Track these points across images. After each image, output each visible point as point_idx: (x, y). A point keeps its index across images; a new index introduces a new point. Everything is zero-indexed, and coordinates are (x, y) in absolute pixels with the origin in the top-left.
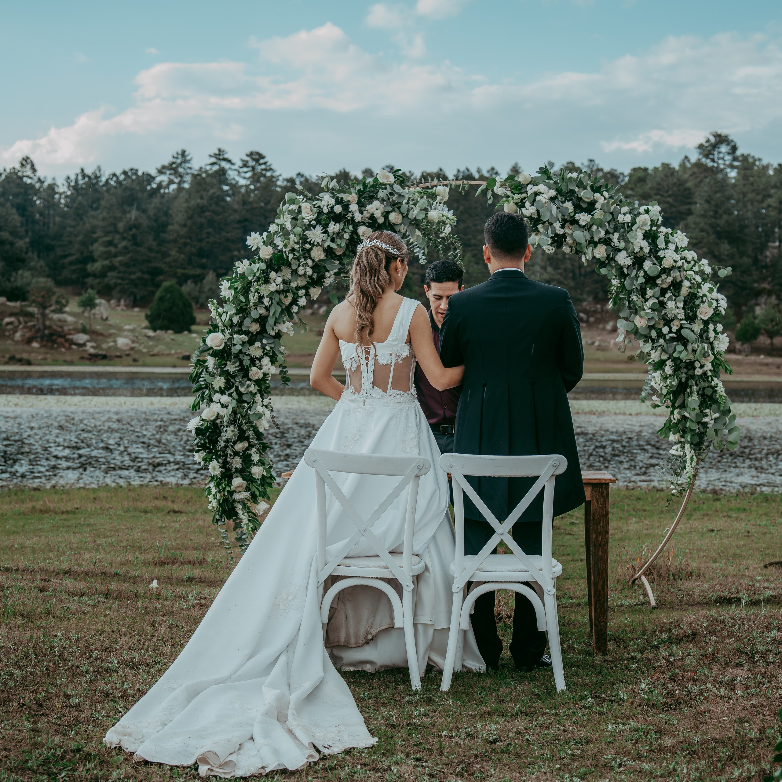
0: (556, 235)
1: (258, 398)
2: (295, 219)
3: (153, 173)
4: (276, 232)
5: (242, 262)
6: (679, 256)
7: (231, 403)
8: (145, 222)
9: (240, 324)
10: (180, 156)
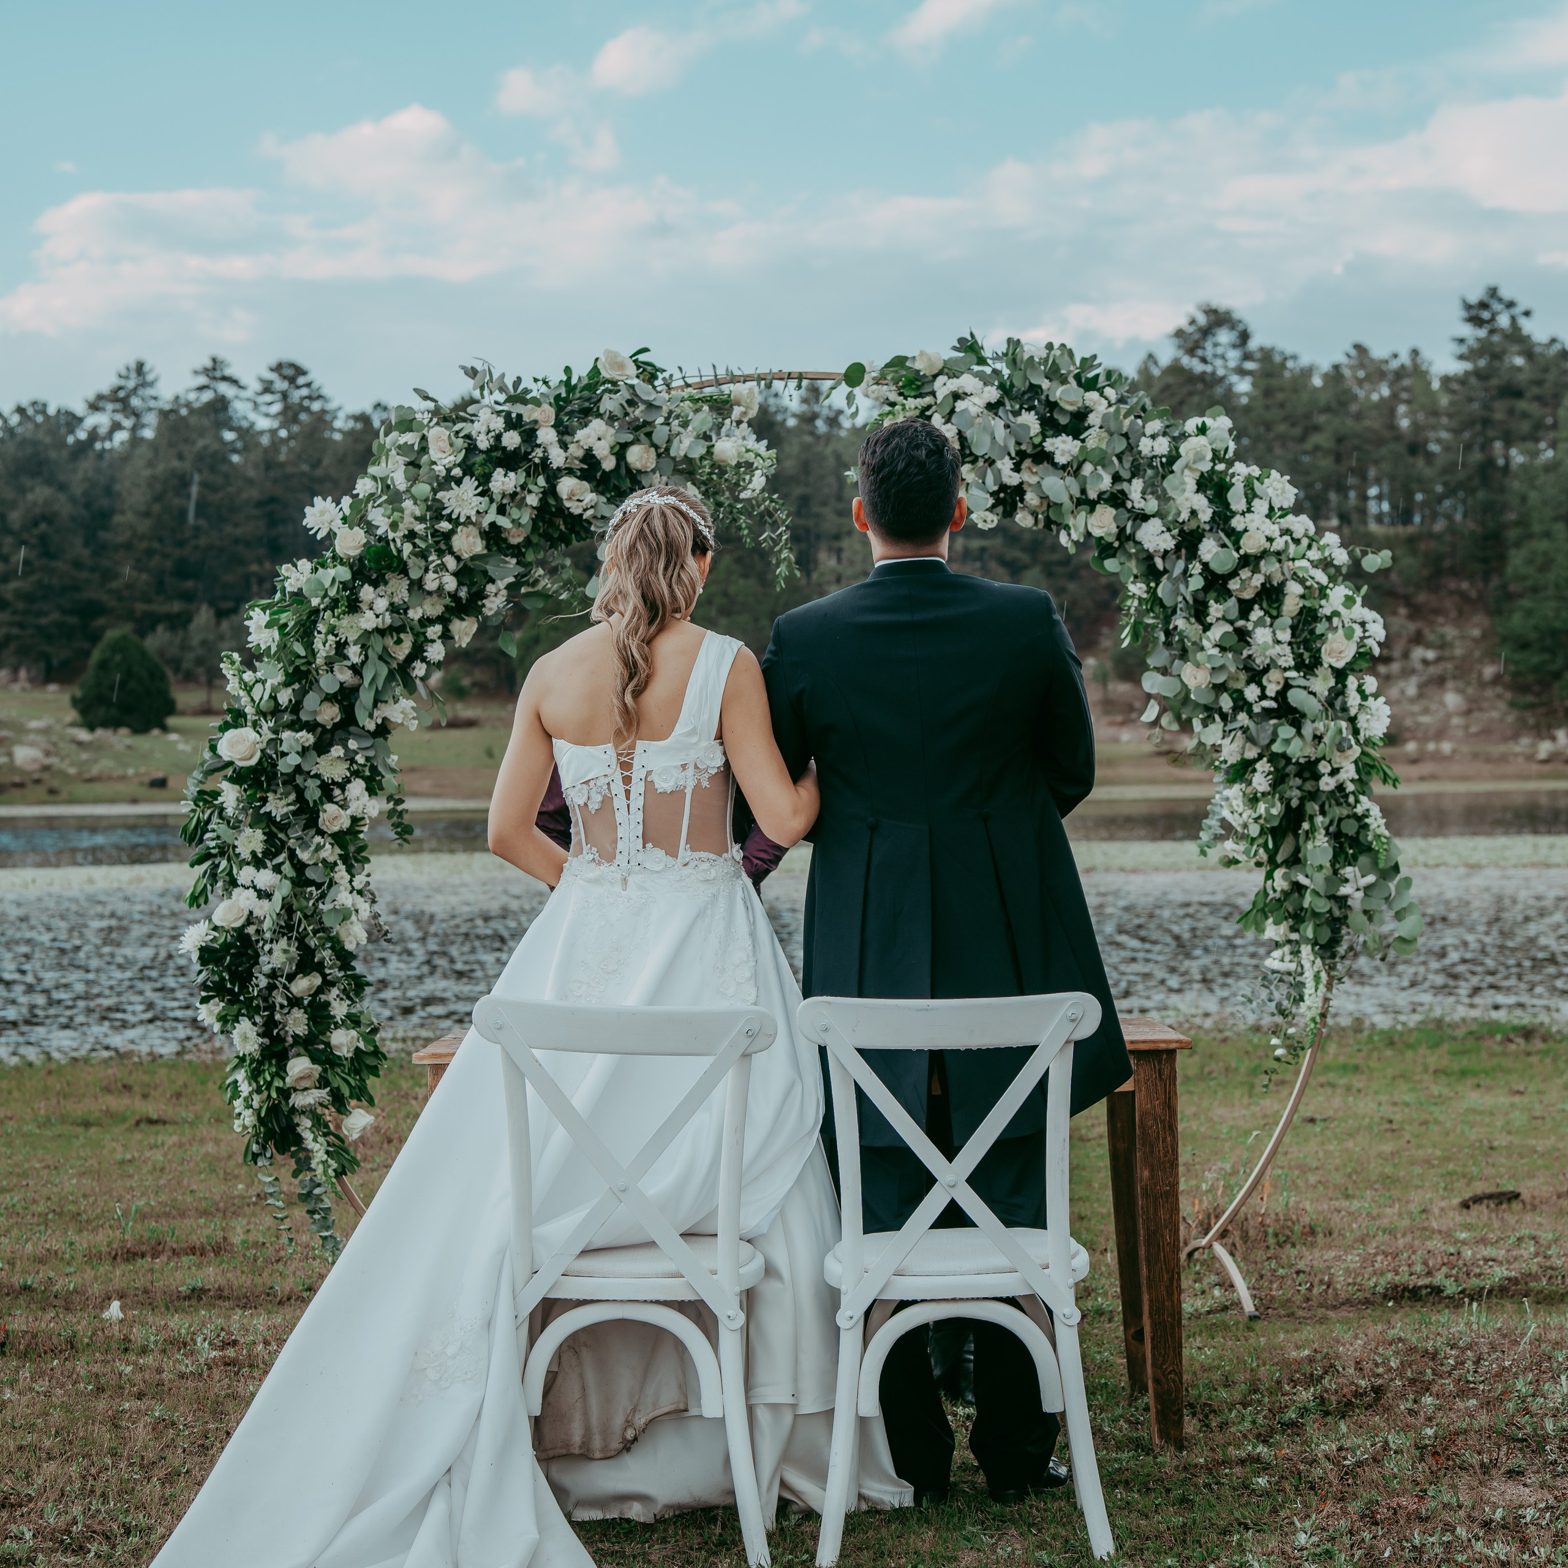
0: (1003, 487)
1: (341, 874)
2: (414, 464)
3: (79, 409)
4: (372, 495)
5: (295, 566)
6: (1276, 527)
7: (280, 888)
8: (64, 508)
9: (296, 707)
10: (133, 375)
